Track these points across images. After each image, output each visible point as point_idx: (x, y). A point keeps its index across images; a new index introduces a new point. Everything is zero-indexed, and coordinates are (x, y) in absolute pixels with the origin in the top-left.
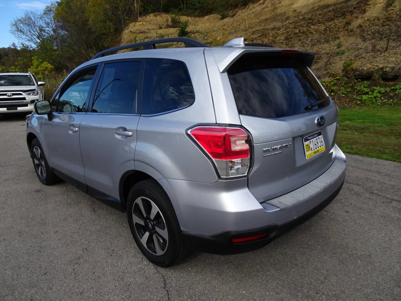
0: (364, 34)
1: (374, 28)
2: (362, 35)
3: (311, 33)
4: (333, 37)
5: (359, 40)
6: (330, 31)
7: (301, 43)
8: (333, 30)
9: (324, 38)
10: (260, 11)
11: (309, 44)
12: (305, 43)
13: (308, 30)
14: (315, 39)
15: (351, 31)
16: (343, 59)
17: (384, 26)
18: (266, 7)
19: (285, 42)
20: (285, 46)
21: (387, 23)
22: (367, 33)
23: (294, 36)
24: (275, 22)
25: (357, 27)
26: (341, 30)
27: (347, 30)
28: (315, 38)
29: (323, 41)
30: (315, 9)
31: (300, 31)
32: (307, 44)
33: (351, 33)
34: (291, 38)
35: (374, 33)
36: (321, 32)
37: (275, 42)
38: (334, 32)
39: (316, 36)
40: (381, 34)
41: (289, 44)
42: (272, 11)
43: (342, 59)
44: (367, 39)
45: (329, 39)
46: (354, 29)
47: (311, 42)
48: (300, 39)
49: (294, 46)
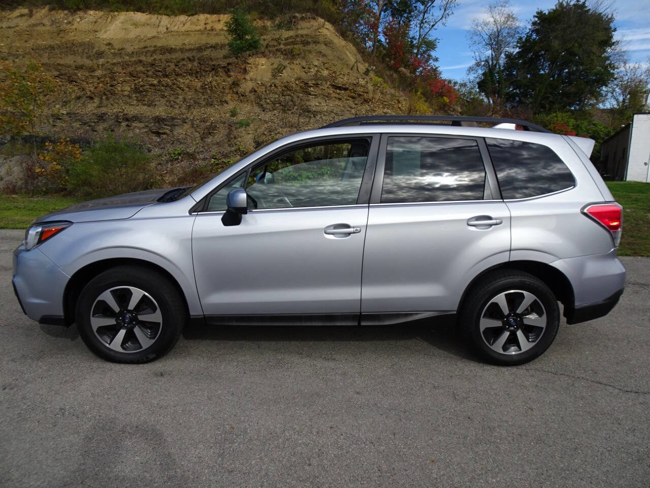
0: (262, 102)
1: (274, 97)
2: (258, 103)
3: (180, 88)
4: (219, 100)
5: (257, 110)
6: (211, 90)
7: (167, 101)
8: (216, 90)
9: (204, 99)
10: (28, 29)
11: (182, 105)
12: (175, 102)
13: (174, 84)
14: (190, 99)
15: (242, 95)
16: (251, 132)
17: (285, 96)
18: (40, 24)
19: (134, 95)
20: (135, 102)
21: (288, 93)
22: (266, 102)
23: (150, 89)
24: (71, 55)
25: (251, 92)
26: (227, 91)
27: (237, 93)
28: (190, 97)
29: (204, 103)
30: (149, 49)
31: (160, 82)
32: (178, 104)
33: (242, 97)
34: (146, 91)
35: (274, 103)
36: (198, 90)
37: (115, 94)
38: (218, 93)
39: (190, 95)
40: (282, 105)
41: (144, 101)
42: (56, 34)
43: (249, 132)
44: (266, 109)
45: (213, 101)
46: (247, 94)
47: (183, 102)
48: (163, 95)
49: (156, 105)
